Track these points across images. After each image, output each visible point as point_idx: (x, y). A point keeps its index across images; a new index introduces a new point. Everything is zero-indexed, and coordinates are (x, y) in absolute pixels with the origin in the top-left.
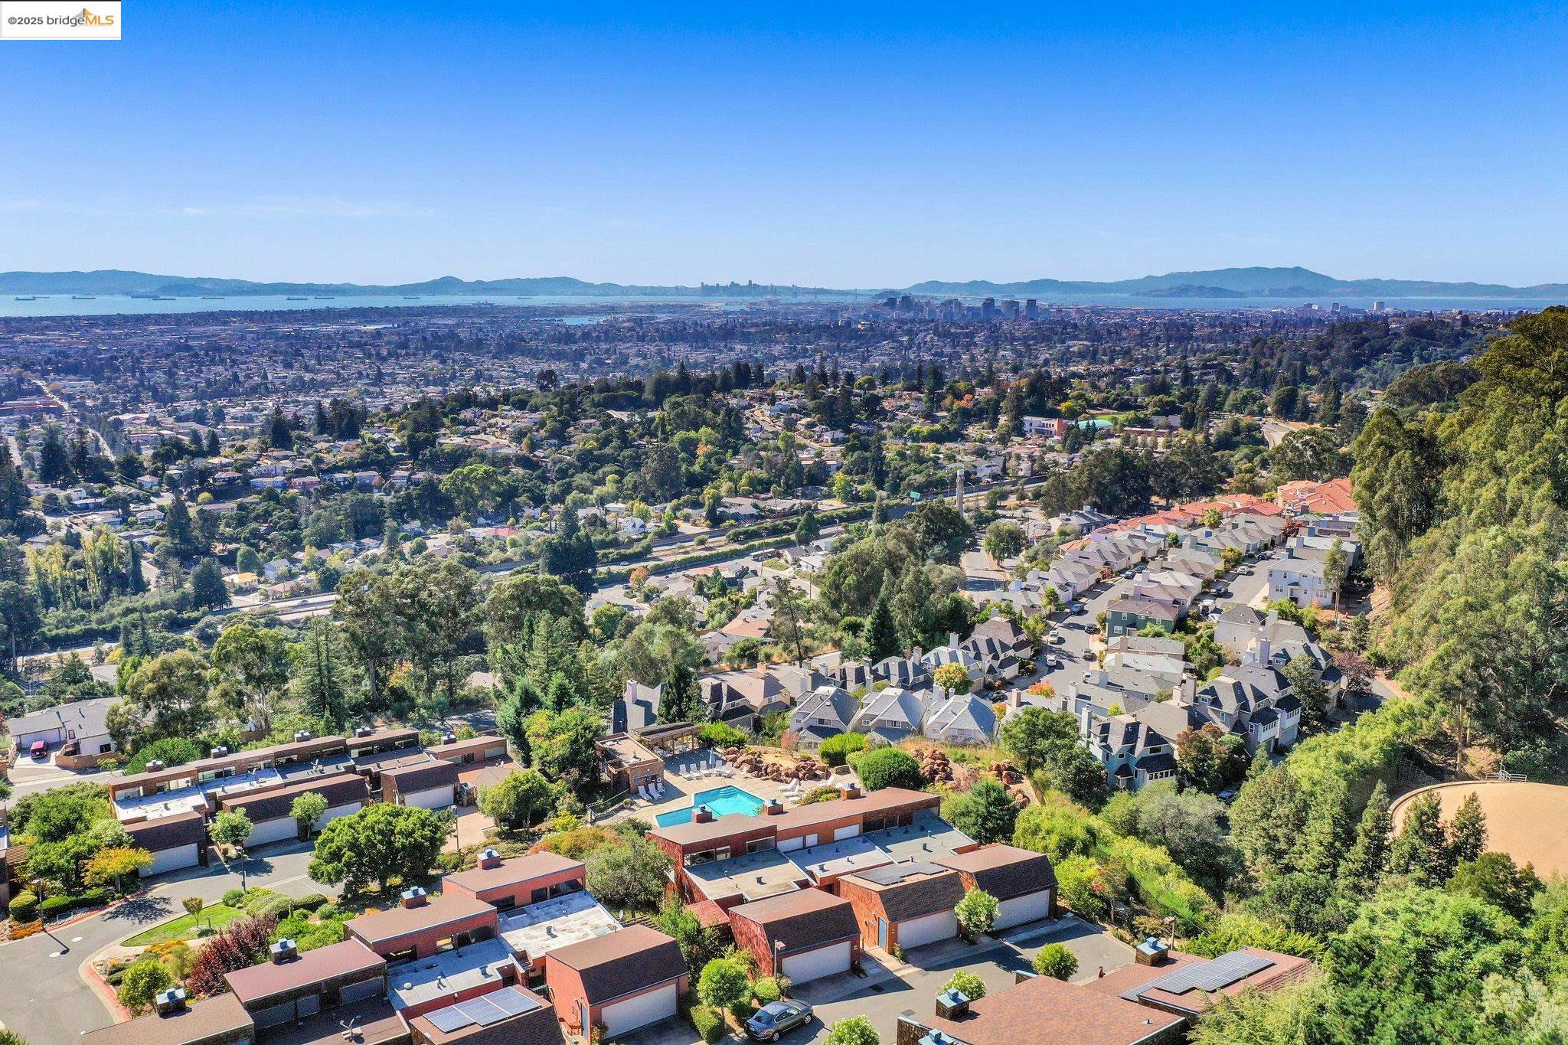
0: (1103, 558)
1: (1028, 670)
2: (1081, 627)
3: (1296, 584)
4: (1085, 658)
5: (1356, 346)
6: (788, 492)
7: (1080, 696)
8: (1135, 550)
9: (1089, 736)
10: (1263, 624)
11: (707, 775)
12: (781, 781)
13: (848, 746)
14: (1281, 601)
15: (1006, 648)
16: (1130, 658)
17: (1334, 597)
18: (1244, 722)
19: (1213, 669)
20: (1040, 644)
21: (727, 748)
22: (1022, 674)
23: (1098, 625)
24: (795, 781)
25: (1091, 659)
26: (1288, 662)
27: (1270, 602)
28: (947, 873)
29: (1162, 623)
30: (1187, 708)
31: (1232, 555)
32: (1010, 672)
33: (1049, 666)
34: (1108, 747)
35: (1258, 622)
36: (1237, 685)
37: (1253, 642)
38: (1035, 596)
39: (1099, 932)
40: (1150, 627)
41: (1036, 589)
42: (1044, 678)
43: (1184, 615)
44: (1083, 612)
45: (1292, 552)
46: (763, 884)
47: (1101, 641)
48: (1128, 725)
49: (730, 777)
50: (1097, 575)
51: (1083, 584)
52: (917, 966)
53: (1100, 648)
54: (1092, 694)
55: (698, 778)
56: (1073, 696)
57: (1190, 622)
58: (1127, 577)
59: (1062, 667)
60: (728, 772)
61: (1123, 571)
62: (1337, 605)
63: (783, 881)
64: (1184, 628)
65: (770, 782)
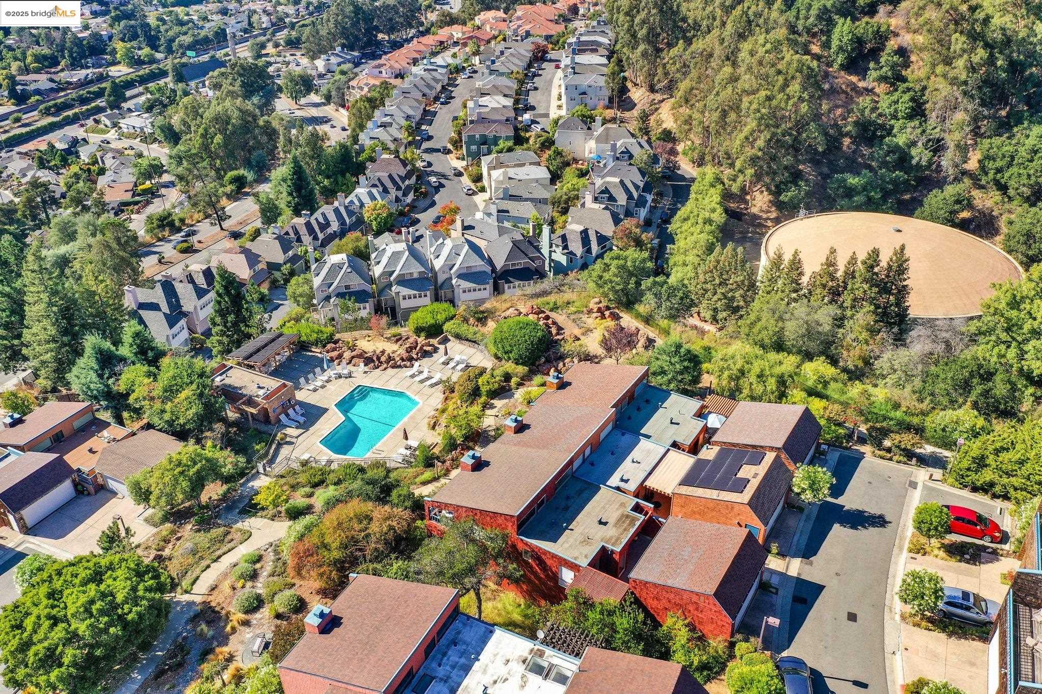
0: (420, 91)
1: (422, 193)
2: (438, 151)
3: (584, 93)
4: (455, 175)
6: (75, 64)
7: (499, 211)
8: (437, 81)
9: (551, 247)
10: (589, 128)
11: (328, 381)
12: (400, 367)
13: (439, 317)
14: (577, 108)
15: (403, 179)
16: (511, 172)
17: (611, 100)
18: (631, 209)
19: (568, 169)
20: (418, 170)
21: (324, 346)
22: (418, 196)
23: (450, 146)
24: (416, 364)
25: (460, 174)
26: (631, 157)
27: (568, 109)
28: (770, 457)
29: (507, 138)
30: (606, 208)
31: (520, 76)
32: (410, 198)
33: (435, 187)
34: (571, 253)
35: (586, 128)
36: (622, 182)
37: (592, 144)
38: (394, 131)
39: (861, 456)
40: (502, 144)
41: (390, 124)
42: (437, 198)
43: (516, 129)
44: (430, 138)
45: (575, 69)
46: (605, 524)
47: (458, 158)
48: (581, 232)
49: (350, 377)
50: (423, 106)
51: (417, 115)
52: (794, 556)
53: (460, 165)
54: (509, 208)
55: (323, 387)
56: (494, 212)
57: (523, 134)
58: (442, 104)
59: (443, 186)
60: (346, 372)
61: (437, 99)
62: (615, 105)
63: (619, 513)
64: (519, 140)
65: (391, 371)
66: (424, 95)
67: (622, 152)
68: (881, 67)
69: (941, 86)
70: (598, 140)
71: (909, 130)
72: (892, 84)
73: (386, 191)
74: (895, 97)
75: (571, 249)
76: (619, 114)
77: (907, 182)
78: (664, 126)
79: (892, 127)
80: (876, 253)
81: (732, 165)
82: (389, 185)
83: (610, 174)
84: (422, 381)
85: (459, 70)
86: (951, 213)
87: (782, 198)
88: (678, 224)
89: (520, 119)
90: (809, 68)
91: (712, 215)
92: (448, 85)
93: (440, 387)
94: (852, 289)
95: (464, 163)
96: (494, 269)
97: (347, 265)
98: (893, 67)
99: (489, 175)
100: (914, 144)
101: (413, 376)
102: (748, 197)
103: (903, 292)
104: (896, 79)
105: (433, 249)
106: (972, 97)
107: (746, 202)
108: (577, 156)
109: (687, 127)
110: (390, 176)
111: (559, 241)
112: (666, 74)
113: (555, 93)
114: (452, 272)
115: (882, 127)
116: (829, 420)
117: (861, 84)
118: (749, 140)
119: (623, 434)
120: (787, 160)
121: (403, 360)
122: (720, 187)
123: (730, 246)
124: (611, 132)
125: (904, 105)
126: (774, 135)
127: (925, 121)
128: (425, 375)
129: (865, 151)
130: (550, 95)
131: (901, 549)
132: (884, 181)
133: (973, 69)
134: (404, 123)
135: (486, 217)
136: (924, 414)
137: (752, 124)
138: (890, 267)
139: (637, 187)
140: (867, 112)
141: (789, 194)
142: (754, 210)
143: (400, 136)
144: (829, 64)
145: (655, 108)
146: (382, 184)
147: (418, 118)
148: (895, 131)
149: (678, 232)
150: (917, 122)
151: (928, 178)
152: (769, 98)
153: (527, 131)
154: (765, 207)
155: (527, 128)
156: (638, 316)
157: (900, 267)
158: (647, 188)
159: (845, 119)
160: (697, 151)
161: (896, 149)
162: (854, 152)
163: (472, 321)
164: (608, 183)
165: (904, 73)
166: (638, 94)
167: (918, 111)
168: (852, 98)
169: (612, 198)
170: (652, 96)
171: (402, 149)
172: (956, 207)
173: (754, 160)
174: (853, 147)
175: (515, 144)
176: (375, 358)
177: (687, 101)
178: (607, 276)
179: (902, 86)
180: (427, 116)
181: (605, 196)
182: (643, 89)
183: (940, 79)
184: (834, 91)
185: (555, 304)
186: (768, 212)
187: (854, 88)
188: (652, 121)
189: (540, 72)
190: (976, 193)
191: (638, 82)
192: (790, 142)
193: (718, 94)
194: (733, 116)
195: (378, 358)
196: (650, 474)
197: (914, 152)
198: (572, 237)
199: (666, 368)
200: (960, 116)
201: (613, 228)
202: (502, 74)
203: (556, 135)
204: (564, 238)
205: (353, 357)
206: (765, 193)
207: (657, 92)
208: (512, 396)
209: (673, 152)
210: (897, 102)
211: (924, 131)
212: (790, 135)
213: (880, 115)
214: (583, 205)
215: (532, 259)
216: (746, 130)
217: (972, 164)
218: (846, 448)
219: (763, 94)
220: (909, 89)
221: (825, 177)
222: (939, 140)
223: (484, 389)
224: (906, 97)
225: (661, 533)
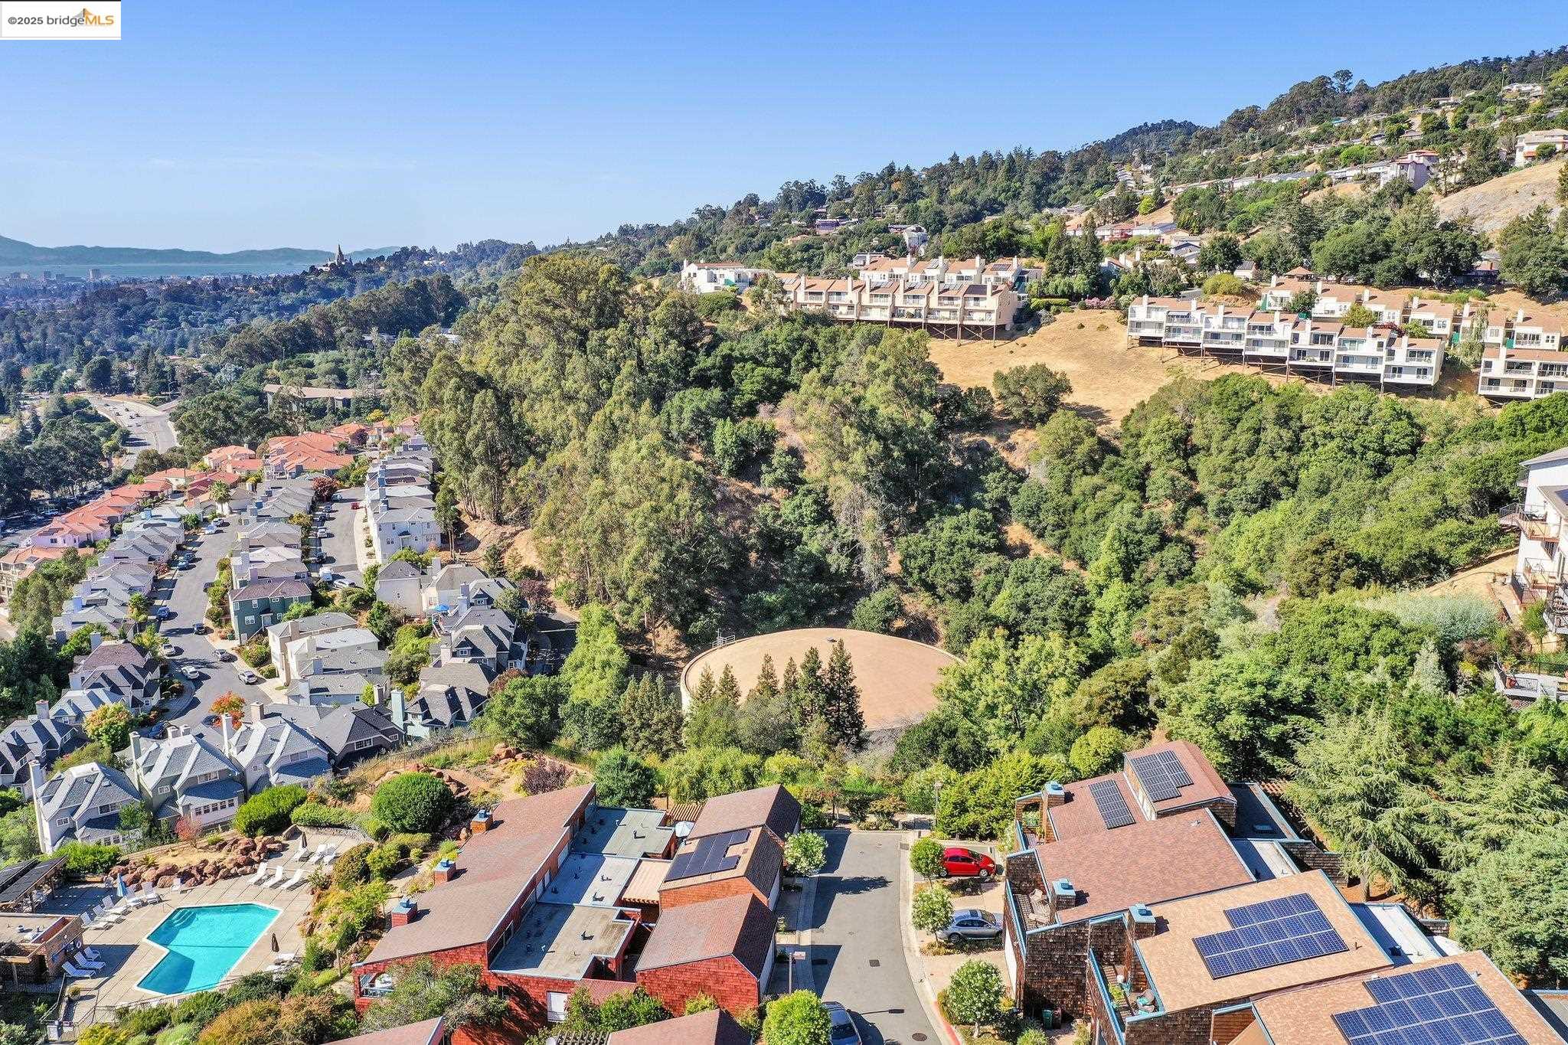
0: (145, 553)
1: (174, 690)
2: (189, 631)
3: (406, 533)
4: (224, 660)
5: (120, 314)
7: (312, 691)
8: (170, 539)
9: (405, 718)
10: (423, 573)
11: (126, 913)
12: (236, 875)
13: (281, 803)
14: (399, 552)
15: (143, 671)
16: (320, 640)
17: (444, 538)
18: (503, 663)
19: (399, 630)
20: (161, 660)
21: (107, 871)
22: (167, 697)
23: (209, 624)
24: (263, 866)
25: (230, 659)
26: (490, 601)
27: (384, 556)
28: (755, 834)
29: (302, 600)
30: (473, 661)
31: (306, 520)
32: (155, 699)
33: (194, 680)
34: (436, 722)
35: (418, 573)
36: (486, 629)
37: (431, 592)
38: (113, 610)
39: (848, 832)
40: (295, 608)
41: (105, 602)
42: (199, 694)
43: (313, 588)
44: (171, 616)
45: (388, 503)
46: (591, 938)
47: (223, 638)
48: (447, 693)
49: (161, 901)
50: (153, 573)
51: (145, 584)
52: (803, 929)
53: (229, 646)
54: (327, 685)
55: (119, 921)
56: (306, 693)
57: (323, 593)
58: (182, 569)
59: (207, 677)
60: (152, 896)
61: (171, 563)
62: (452, 544)
63: (604, 923)
64: (319, 601)
65: (222, 884)
66: (151, 559)
67: (477, 596)
68: (775, 470)
69: (842, 484)
70: (440, 586)
71: (819, 536)
72: (791, 488)
73: (115, 690)
74: (797, 500)
75: (434, 716)
76: (458, 556)
77: (829, 595)
78: (524, 563)
79: (801, 535)
80: (813, 654)
81: (623, 597)
82: (120, 681)
83: (465, 622)
84: (275, 886)
85: (199, 523)
86: (885, 621)
87: (692, 629)
88: (570, 673)
89: (314, 575)
90: (695, 473)
91: (611, 658)
92: (186, 543)
93: (307, 886)
94: (798, 700)
95: (236, 643)
96: (331, 755)
97: (101, 776)
98: (788, 467)
99: (284, 650)
100: (828, 551)
101: (259, 882)
102: (650, 636)
103: (852, 694)
104: (792, 482)
105: (234, 740)
106: (876, 492)
107: (648, 643)
108: (411, 612)
109: (557, 559)
110: (122, 670)
111: (418, 709)
112: (517, 500)
113: (360, 538)
114: (269, 765)
115: (790, 536)
116: (807, 801)
117: (757, 491)
118: (640, 562)
119: (583, 856)
120: (689, 583)
121: (239, 866)
122: (612, 625)
123: (646, 676)
124: (457, 575)
125: (809, 510)
126: (669, 553)
127: (835, 525)
128: (279, 877)
129: (775, 565)
130: (352, 541)
131: (907, 901)
132: (804, 595)
133: (870, 462)
134: (127, 598)
135: (293, 702)
136: (898, 783)
137: (638, 543)
138: (832, 669)
139: (507, 634)
140: (770, 520)
141: (699, 623)
142: (660, 651)
143: (124, 616)
144: (716, 472)
145: (506, 542)
146: (110, 682)
147: (148, 589)
148: (804, 538)
149: (572, 681)
150: (826, 527)
151: (852, 588)
152: (656, 510)
153: (328, 589)
154: (672, 645)
155: (328, 585)
156: (560, 753)
157: (843, 668)
158: (519, 636)
159: (745, 531)
160: (573, 588)
161: (809, 558)
162: (764, 568)
163: (331, 800)
164: (468, 632)
165: (800, 475)
166: (481, 530)
167: (824, 514)
168: (749, 507)
169: (475, 652)
170: (501, 530)
171: (130, 634)
172: (889, 614)
173: (650, 585)
174: (762, 563)
175: (316, 606)
176: (194, 872)
177: (552, 526)
178: (512, 710)
179: (802, 489)
180: (161, 587)
181: (468, 648)
182: (488, 522)
183: (841, 476)
184: (727, 501)
185: (447, 759)
186: (676, 650)
187: (750, 496)
188: (506, 560)
189: (332, 515)
190: (906, 598)
191: (478, 513)
192: (690, 560)
193: (591, 512)
194: (615, 537)
195: (200, 871)
196: (626, 887)
197: (830, 559)
198: (435, 701)
199: (614, 787)
200: (869, 513)
201: (487, 685)
202: (277, 520)
203: (377, 587)
204: (423, 704)
205: (158, 876)
206: (670, 628)
207: (506, 523)
208: (415, 871)
209: (543, 592)
210: (799, 506)
211: (836, 536)
212: (688, 551)
213: (785, 523)
214: (438, 664)
215: (386, 733)
216: (633, 552)
217: (894, 568)
218: (830, 828)
219: (647, 505)
220: (810, 492)
221: (737, 600)
222: (854, 543)
223: (375, 869)
224: (809, 500)
225: (652, 936)
